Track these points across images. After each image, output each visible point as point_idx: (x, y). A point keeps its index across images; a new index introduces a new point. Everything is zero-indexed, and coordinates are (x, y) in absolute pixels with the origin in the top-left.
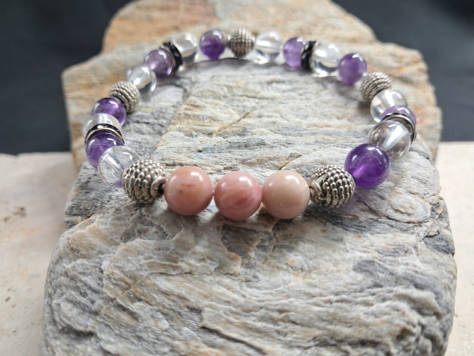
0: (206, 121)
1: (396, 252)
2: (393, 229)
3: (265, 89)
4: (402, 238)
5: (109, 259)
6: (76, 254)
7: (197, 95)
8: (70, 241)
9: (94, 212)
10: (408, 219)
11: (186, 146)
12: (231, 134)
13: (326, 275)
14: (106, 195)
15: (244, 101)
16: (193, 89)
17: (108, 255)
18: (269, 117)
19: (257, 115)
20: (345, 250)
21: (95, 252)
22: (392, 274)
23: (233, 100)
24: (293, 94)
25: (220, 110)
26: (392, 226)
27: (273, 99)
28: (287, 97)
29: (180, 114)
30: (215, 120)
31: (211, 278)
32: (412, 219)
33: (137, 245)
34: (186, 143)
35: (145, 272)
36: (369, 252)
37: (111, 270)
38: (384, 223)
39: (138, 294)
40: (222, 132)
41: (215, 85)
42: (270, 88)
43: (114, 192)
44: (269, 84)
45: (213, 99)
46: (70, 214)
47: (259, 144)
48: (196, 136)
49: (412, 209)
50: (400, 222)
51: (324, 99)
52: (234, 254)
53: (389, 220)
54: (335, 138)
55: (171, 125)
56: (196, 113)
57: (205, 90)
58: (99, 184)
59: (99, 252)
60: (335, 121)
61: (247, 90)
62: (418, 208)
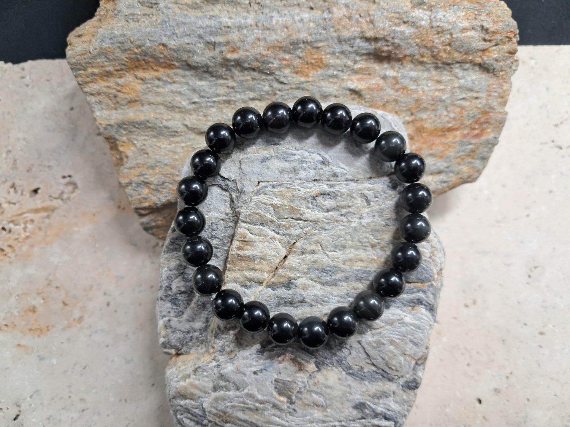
0: (256, 262)
1: (381, 396)
2: (384, 379)
4: (388, 386)
5: (207, 401)
6: (184, 397)
9: (182, 347)
10: (395, 373)
12: (279, 286)
13: (335, 410)
15: (290, 226)
20: (350, 393)
22: (374, 411)
23: (279, 226)
24: (336, 215)
29: (233, 255)
30: (264, 259)
31: (269, 412)
32: (398, 373)
33: (223, 395)
35: (230, 410)
36: (364, 396)
37: (209, 408)
38: (378, 374)
39: (228, 420)
40: (271, 282)
41: (262, 203)
42: (315, 204)
43: (193, 332)
44: (314, 198)
45: (261, 224)
46: (165, 348)
47: (301, 302)
48: (250, 286)
49: (401, 367)
50: (390, 374)
51: (365, 221)
52: (282, 399)
53: (383, 372)
54: (364, 285)
55: (226, 271)
56: (247, 253)
57: (253, 212)
58: (180, 324)
59: (199, 397)
60: (369, 251)
61: (293, 210)
62: (405, 367)
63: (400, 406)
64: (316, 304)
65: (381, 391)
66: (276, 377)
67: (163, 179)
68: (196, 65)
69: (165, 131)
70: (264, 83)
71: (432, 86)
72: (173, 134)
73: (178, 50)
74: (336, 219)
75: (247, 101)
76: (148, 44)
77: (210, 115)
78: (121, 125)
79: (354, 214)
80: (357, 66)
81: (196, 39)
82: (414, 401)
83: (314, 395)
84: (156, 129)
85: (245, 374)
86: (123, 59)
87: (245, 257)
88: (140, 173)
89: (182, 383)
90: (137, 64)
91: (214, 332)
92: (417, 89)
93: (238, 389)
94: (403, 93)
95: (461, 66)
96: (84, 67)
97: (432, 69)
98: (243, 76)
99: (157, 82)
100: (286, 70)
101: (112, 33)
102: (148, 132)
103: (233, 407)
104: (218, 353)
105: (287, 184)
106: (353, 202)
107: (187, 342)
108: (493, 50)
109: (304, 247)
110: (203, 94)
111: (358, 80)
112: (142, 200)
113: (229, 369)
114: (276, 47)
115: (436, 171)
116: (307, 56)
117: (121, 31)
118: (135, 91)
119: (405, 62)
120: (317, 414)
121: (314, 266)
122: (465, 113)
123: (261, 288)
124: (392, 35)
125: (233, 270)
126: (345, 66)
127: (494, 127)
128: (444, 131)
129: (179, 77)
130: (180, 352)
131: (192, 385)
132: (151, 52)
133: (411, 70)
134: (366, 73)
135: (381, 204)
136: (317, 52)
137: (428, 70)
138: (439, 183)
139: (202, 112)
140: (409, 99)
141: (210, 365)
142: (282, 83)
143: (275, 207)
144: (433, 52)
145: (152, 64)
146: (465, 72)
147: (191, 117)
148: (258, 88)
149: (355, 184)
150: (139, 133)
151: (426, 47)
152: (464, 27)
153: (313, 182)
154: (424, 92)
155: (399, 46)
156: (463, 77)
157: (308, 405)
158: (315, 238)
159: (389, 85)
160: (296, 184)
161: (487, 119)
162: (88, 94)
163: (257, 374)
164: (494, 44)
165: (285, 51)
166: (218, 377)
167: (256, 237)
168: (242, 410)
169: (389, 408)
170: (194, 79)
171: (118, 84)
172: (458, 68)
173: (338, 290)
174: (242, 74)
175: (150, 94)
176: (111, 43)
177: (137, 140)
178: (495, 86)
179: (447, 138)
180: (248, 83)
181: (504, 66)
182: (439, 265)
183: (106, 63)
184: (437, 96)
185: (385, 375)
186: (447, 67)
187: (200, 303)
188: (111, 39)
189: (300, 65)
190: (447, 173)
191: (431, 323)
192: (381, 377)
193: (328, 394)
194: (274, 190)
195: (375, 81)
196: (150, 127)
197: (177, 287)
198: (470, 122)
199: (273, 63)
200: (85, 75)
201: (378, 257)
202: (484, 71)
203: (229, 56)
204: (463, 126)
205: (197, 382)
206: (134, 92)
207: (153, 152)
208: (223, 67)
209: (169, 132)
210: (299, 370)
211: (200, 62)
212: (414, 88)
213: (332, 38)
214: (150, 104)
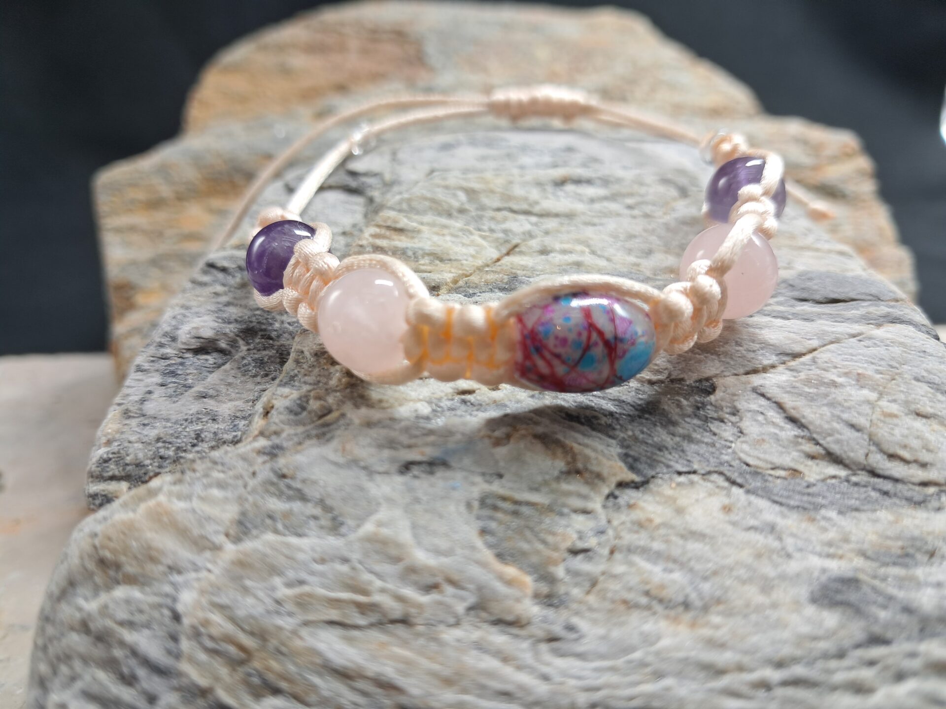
0: (422, 261)
1: (907, 555)
2: (890, 501)
3: (550, 196)
4: (917, 522)
5: (196, 585)
6: (112, 573)
7: (397, 207)
8: (97, 542)
9: (157, 470)
10: (921, 475)
12: (484, 289)
13: (746, 616)
14: (188, 430)
15: (505, 219)
16: (389, 196)
17: (193, 575)
18: (564, 252)
19: (538, 248)
20: (783, 553)
21: (161, 568)
22: (908, 610)
23: (481, 217)
24: (613, 206)
25: (453, 239)
26: (886, 493)
27: (570, 216)
28: (600, 212)
29: (361, 246)
30: (442, 260)
31: (457, 633)
32: (931, 475)
33: (268, 551)
35: (290, 620)
36: (841, 557)
37: (200, 614)
38: (865, 486)
39: (271, 677)
40: (461, 283)
41: (438, 186)
42: (560, 193)
43: (207, 422)
44: (557, 186)
46: (100, 478)
50: (904, 483)
52: (513, 573)
53: (878, 479)
56: (398, 244)
57: (417, 196)
59: (171, 569)
61: (510, 199)
65: (899, 538)
66: (486, 487)
74: (615, 212)
78: (156, 261)
79: (655, 206)
85: (368, 470)
87: (394, 252)
103: (303, 604)
105: (494, 171)
107: (177, 450)
109: (546, 245)
113: (310, 453)
120: (673, 637)
131: (159, 516)
160: (515, 171)
166: (266, 482)
167: (425, 227)
185: (888, 488)
187: (248, 361)
192: (875, 495)
194: (467, 176)
197: (195, 328)
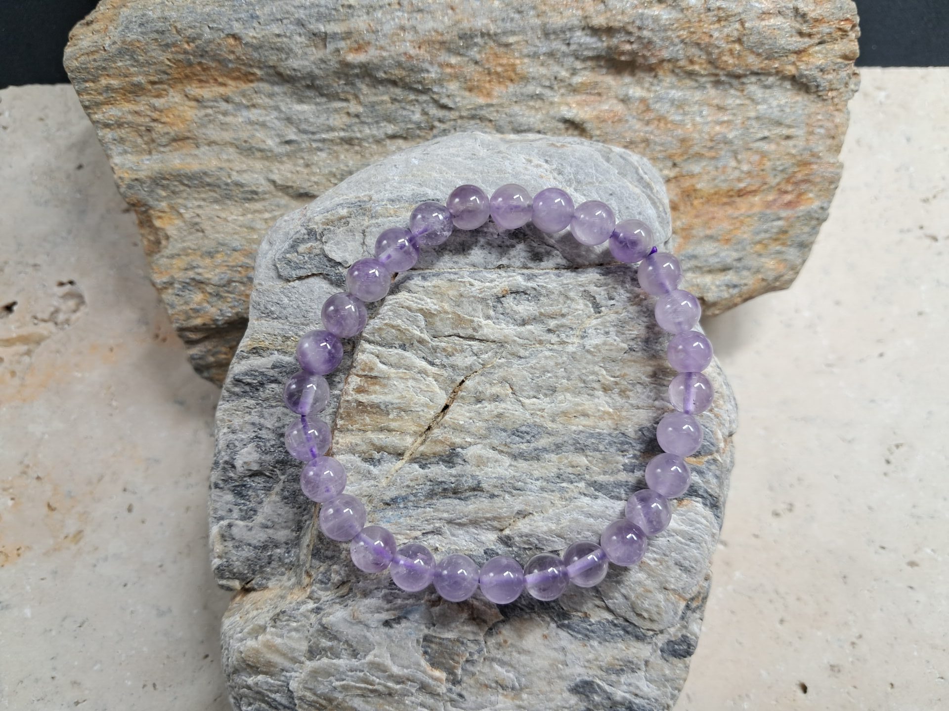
0: (391, 417)
1: (621, 669)
2: (628, 637)
3: (492, 313)
4: (635, 650)
6: (254, 669)
7: (372, 338)
10: (650, 626)
11: (365, 493)
12: (433, 460)
13: (537, 695)
15: (454, 349)
18: (493, 399)
19: (474, 392)
20: (564, 663)
21: (278, 670)
22: (609, 698)
24: (538, 330)
25: (415, 384)
26: (627, 632)
27: (503, 343)
28: (527, 338)
29: (348, 401)
30: (405, 412)
31: (412, 699)
32: (654, 626)
33: (326, 666)
34: (365, 484)
35: (340, 694)
36: (590, 669)
37: (301, 692)
38: (618, 627)
40: (418, 453)
42: (501, 310)
44: (499, 299)
45: (400, 346)
46: (222, 577)
47: (474, 489)
48: (379, 461)
49: (659, 614)
50: (639, 628)
51: (590, 343)
52: (437, 673)
53: (627, 624)
54: (590, 458)
55: (336, 432)
56: (375, 398)
57: (386, 324)
58: (249, 533)
59: (283, 670)
60: (599, 398)
61: (459, 321)
62: (666, 612)
63: (659, 689)
64: (500, 493)
65: (621, 660)
66: (426, 631)
67: (229, 274)
68: (293, 73)
69: (236, 191)
70: (412, 108)
71: (708, 115)
72: (250, 197)
73: (261, 47)
74: (537, 338)
75: (383, 140)
76: (207, 35)
77: (316, 164)
78: (159, 180)
79: (572, 329)
80: (577, 80)
81: (292, 27)
82: (685, 680)
83: (496, 666)
84: (219, 187)
85: (367, 626)
86: (162, 62)
87: (372, 406)
88: (188, 264)
89: (251, 643)
90: (188, 71)
91: (311, 547)
92: (683, 121)
93: (355, 654)
94: (658, 127)
95: (759, 80)
96: (93, 75)
97: (708, 86)
98: (376, 95)
99: (224, 106)
100: (451, 83)
101: (144, 15)
102: (205, 192)
103: (345, 688)
104: (318, 585)
105: (449, 273)
106: (569, 307)
107: (261, 567)
108: (816, 53)
109: (480, 389)
110: (304, 126)
111: (578, 104)
112: (191, 312)
113: (337, 616)
114: (434, 42)
115: (719, 266)
116: (488, 60)
117: (159, 11)
118: (184, 121)
119: (660, 73)
120: (503, 701)
121: (497, 424)
122: (768, 164)
123: (400, 464)
124: (638, 23)
125: (348, 430)
126: (556, 78)
127: (820, 190)
128: (731, 196)
129: (263, 96)
130: (248, 586)
131: (270, 647)
132: (212, 50)
133: (673, 87)
134: (593, 92)
135: (620, 311)
136: (506, 53)
137: (702, 87)
138: (724, 288)
139: (303, 158)
140: (670, 139)
141: (303, 608)
142: (444, 107)
143: (428, 315)
144: (709, 54)
145: (213, 72)
146: (768, 91)
147: (282, 167)
148: (402, 116)
149: (573, 274)
150: (189, 194)
151: (698, 44)
152: (765, 10)
153: (497, 270)
154: (694, 125)
155: (650, 42)
156: (765, 101)
157: (486, 686)
158: (500, 373)
159: (635, 114)
160: (466, 274)
161: (807, 175)
162: (100, 126)
163: (391, 627)
164: (817, 41)
165: (449, 50)
166: (318, 631)
167: (393, 370)
168: (363, 696)
169: (637, 692)
170: (288, 100)
171: (155, 109)
172: (756, 83)
173: (542, 467)
174: (374, 90)
175: (211, 126)
176: (142, 33)
177: (186, 207)
178: (820, 117)
179: (737, 209)
180: (384, 106)
181: (835, 81)
182: (727, 425)
183: (133, 70)
184: (718, 134)
185: (629, 629)
186: (735, 82)
187: (286, 493)
188: (141, 25)
189: (476, 77)
190: (737, 270)
191: (714, 531)
192: (622, 632)
193: (524, 666)
194: (426, 284)
195: (609, 106)
196: (209, 185)
197: (245, 463)
198: (778, 180)
199: (428, 71)
200: (96, 91)
201: (615, 409)
202: (800, 89)
203: (351, 58)
204: (765, 187)
205: (278, 641)
206: (182, 122)
207: (213, 227)
208: (339, 78)
209: (243, 192)
210: (469, 619)
211: (300, 68)
212: (678, 118)
213: (532, 29)
214: (211, 143)
